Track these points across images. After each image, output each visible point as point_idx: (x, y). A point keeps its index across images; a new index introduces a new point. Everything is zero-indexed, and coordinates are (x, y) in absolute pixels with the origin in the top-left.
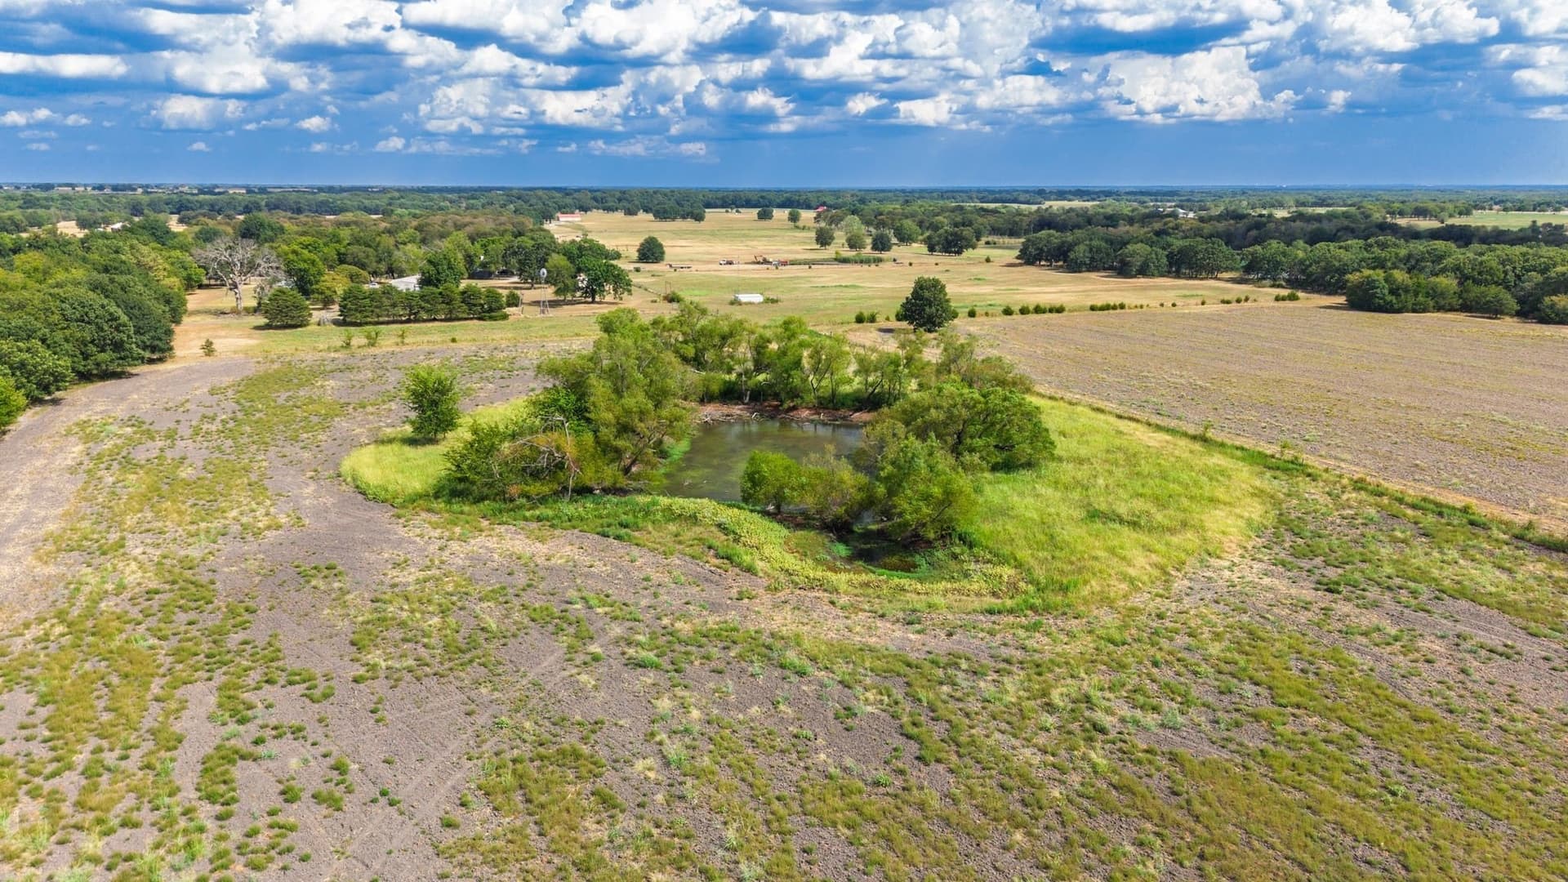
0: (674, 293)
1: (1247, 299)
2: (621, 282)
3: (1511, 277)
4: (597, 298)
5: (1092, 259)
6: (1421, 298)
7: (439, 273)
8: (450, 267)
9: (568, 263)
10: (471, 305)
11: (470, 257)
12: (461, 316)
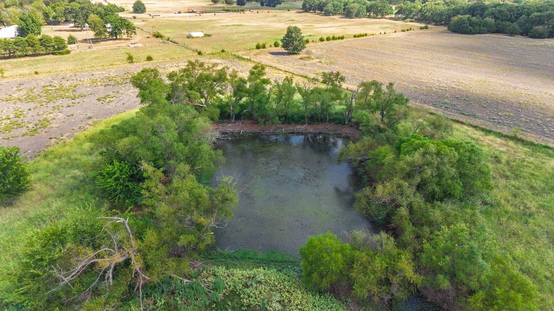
0: (158, 33)
1: (411, 29)
2: (130, 28)
3: (513, 17)
4: (118, 37)
5: (334, 10)
6: (482, 28)
7: (27, 25)
8: (33, 22)
9: (100, 19)
10: (47, 47)
11: (46, 13)
12: (41, 52)
